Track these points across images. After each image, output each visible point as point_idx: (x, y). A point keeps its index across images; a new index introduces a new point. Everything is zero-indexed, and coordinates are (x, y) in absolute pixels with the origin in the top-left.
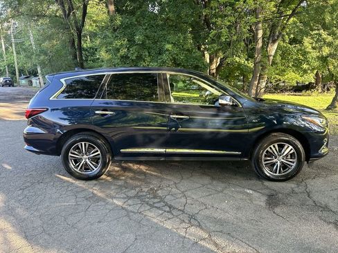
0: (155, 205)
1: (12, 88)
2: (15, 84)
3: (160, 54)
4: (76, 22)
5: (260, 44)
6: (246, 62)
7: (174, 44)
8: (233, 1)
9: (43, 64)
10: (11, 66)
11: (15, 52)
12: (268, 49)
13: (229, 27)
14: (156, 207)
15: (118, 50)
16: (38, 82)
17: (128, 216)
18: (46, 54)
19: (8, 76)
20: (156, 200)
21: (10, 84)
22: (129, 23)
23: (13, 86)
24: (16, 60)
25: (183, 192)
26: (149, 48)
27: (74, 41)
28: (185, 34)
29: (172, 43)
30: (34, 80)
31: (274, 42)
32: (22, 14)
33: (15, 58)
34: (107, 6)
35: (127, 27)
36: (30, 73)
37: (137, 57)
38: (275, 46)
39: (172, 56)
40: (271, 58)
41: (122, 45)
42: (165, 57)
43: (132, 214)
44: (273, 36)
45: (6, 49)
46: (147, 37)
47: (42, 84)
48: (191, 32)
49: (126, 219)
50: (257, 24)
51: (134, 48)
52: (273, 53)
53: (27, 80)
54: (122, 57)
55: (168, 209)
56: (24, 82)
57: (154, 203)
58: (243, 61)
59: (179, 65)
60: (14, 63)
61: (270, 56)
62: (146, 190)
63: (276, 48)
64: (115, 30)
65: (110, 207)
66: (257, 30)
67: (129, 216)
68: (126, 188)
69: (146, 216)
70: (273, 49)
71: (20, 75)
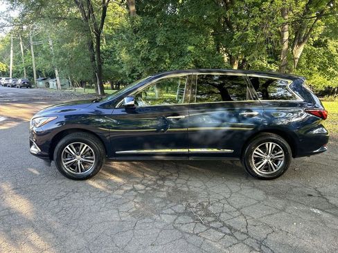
0: (211, 225)
1: (29, 90)
2: (33, 86)
3: (181, 56)
4: (95, 25)
5: (286, 46)
6: (269, 65)
7: (196, 46)
8: (260, 2)
9: (62, 66)
10: (29, 68)
11: (33, 55)
12: (294, 52)
13: (256, 29)
14: (213, 228)
15: (138, 52)
16: (55, 83)
17: (183, 238)
18: (65, 56)
19: (25, 78)
20: (210, 219)
21: (28, 85)
22: (150, 24)
23: (31, 87)
24: (34, 63)
25: (238, 210)
26: (170, 50)
27: (92, 44)
28: (207, 35)
29: (194, 45)
30: (51, 82)
31: (300, 44)
32: (43, 16)
33: (33, 60)
34: (128, 8)
35: (148, 29)
36: (47, 75)
37: (158, 59)
38: (302, 48)
39: (194, 58)
40: (297, 60)
41: (142, 47)
42: (186, 59)
43: (187, 236)
44: (299, 39)
45: (24, 51)
46: (168, 38)
47: (59, 86)
48: (213, 34)
49: (182, 242)
50: (283, 24)
51: (155, 49)
52: (298, 56)
53: (44, 82)
54: (143, 59)
55: (228, 231)
56: (41, 83)
57: (209, 222)
58: (265, 64)
59: (200, 67)
60: (31, 65)
61: (296, 58)
62: (194, 205)
63: (302, 51)
64: (135, 32)
65: (160, 226)
66: (283, 32)
67: (185, 239)
68: (171, 202)
69: (205, 239)
70: (298, 52)
71: (38, 77)
